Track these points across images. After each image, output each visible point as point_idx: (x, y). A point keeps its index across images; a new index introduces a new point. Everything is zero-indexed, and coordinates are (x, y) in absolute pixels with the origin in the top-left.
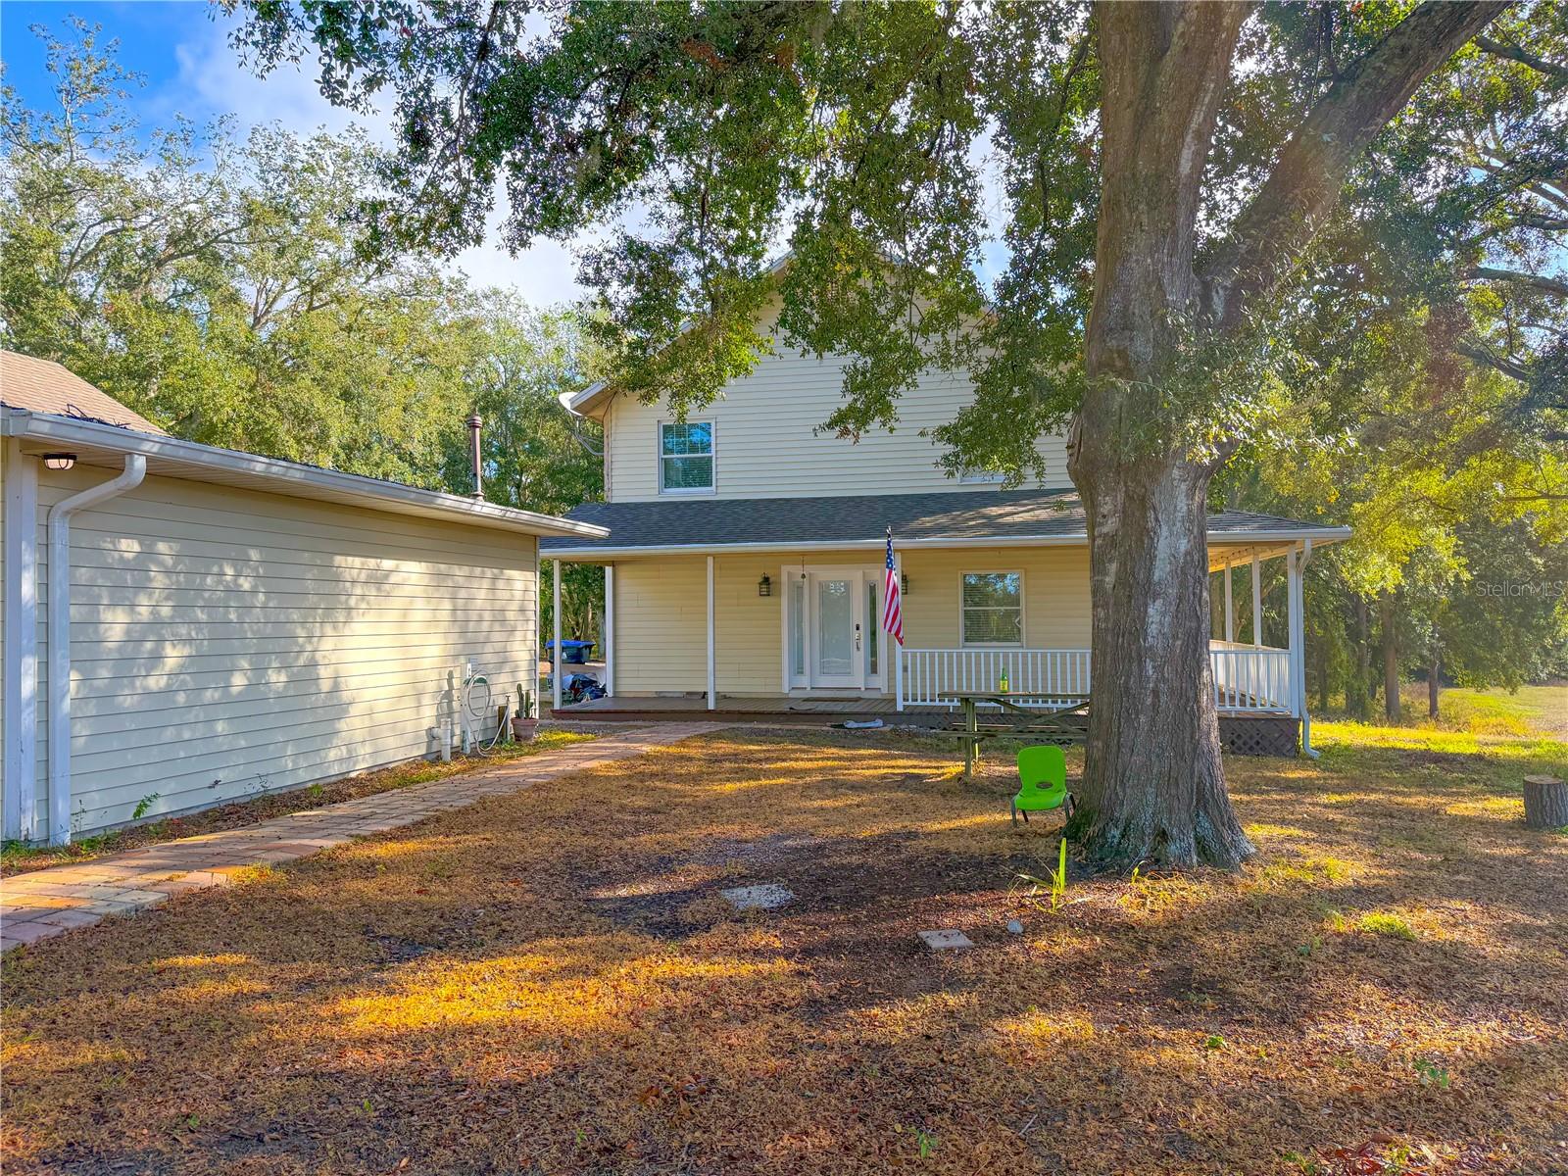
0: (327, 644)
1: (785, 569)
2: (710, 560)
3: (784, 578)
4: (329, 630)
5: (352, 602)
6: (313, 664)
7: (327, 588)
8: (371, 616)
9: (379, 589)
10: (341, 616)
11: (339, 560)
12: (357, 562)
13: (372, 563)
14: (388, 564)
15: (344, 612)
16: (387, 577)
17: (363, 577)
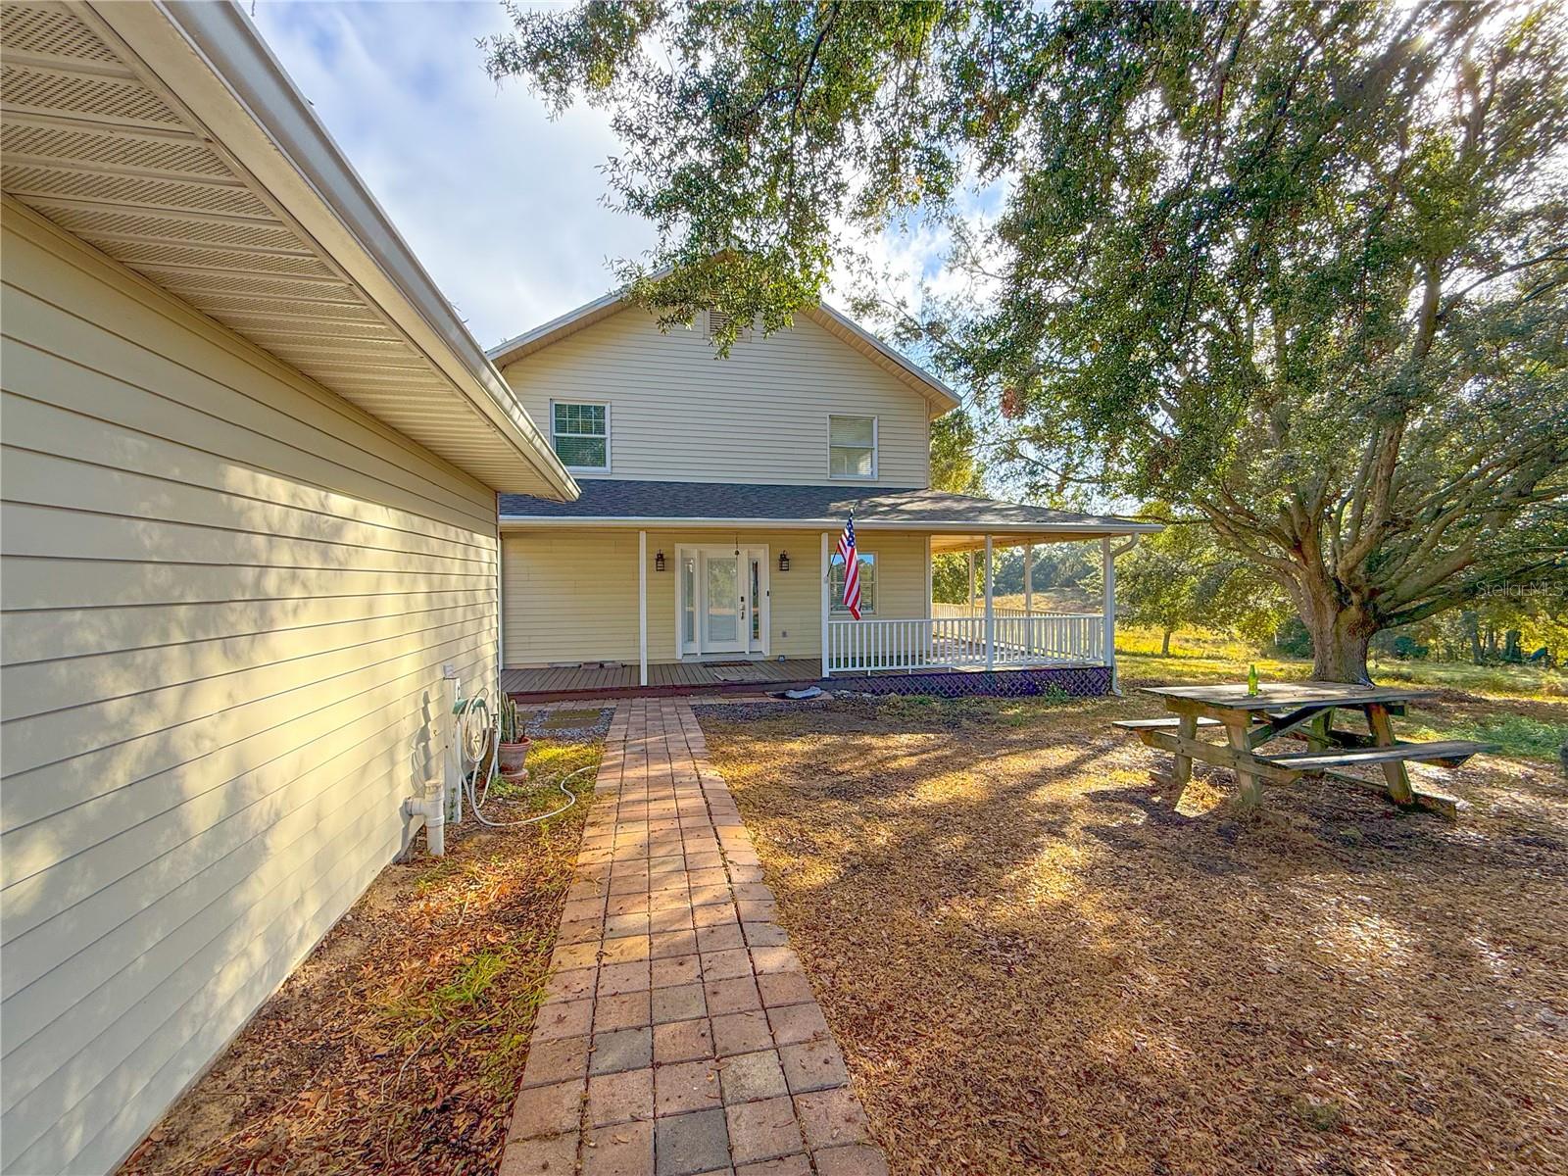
0: (211, 699)
1: (678, 547)
2: (643, 535)
3: (678, 556)
4: (213, 659)
5: (271, 583)
6: (165, 766)
7: (211, 547)
8: (311, 614)
9: (325, 556)
10: (242, 620)
11: (237, 477)
12: (280, 489)
13: (311, 496)
14: (340, 504)
15: (252, 611)
16: (338, 530)
17: (294, 525)
